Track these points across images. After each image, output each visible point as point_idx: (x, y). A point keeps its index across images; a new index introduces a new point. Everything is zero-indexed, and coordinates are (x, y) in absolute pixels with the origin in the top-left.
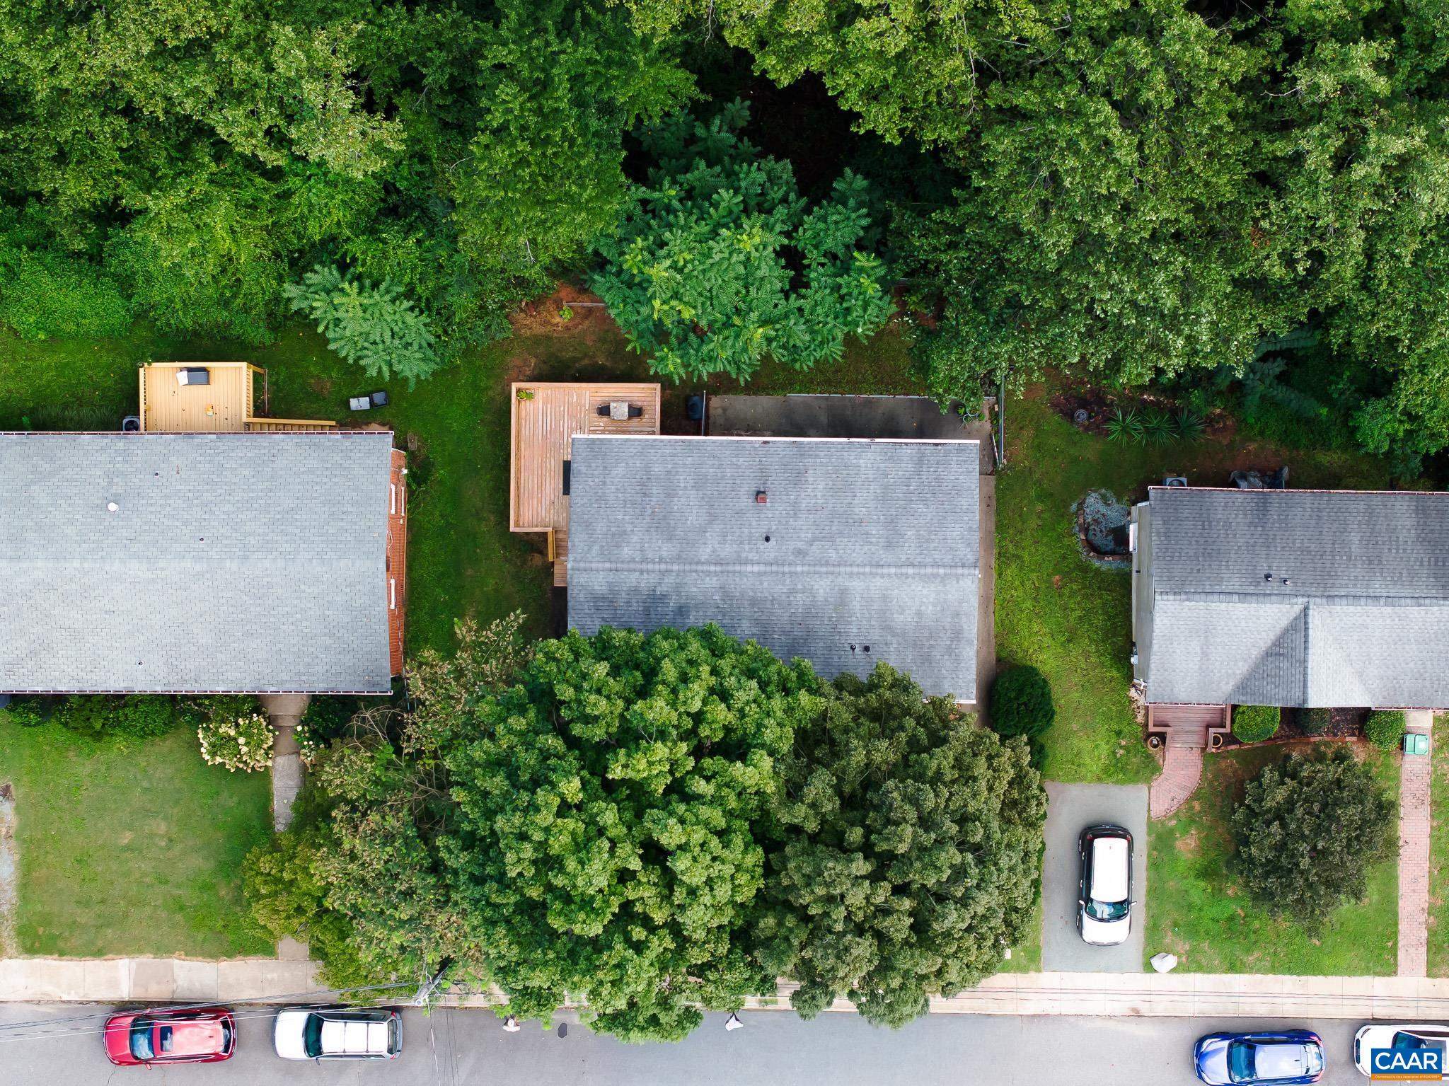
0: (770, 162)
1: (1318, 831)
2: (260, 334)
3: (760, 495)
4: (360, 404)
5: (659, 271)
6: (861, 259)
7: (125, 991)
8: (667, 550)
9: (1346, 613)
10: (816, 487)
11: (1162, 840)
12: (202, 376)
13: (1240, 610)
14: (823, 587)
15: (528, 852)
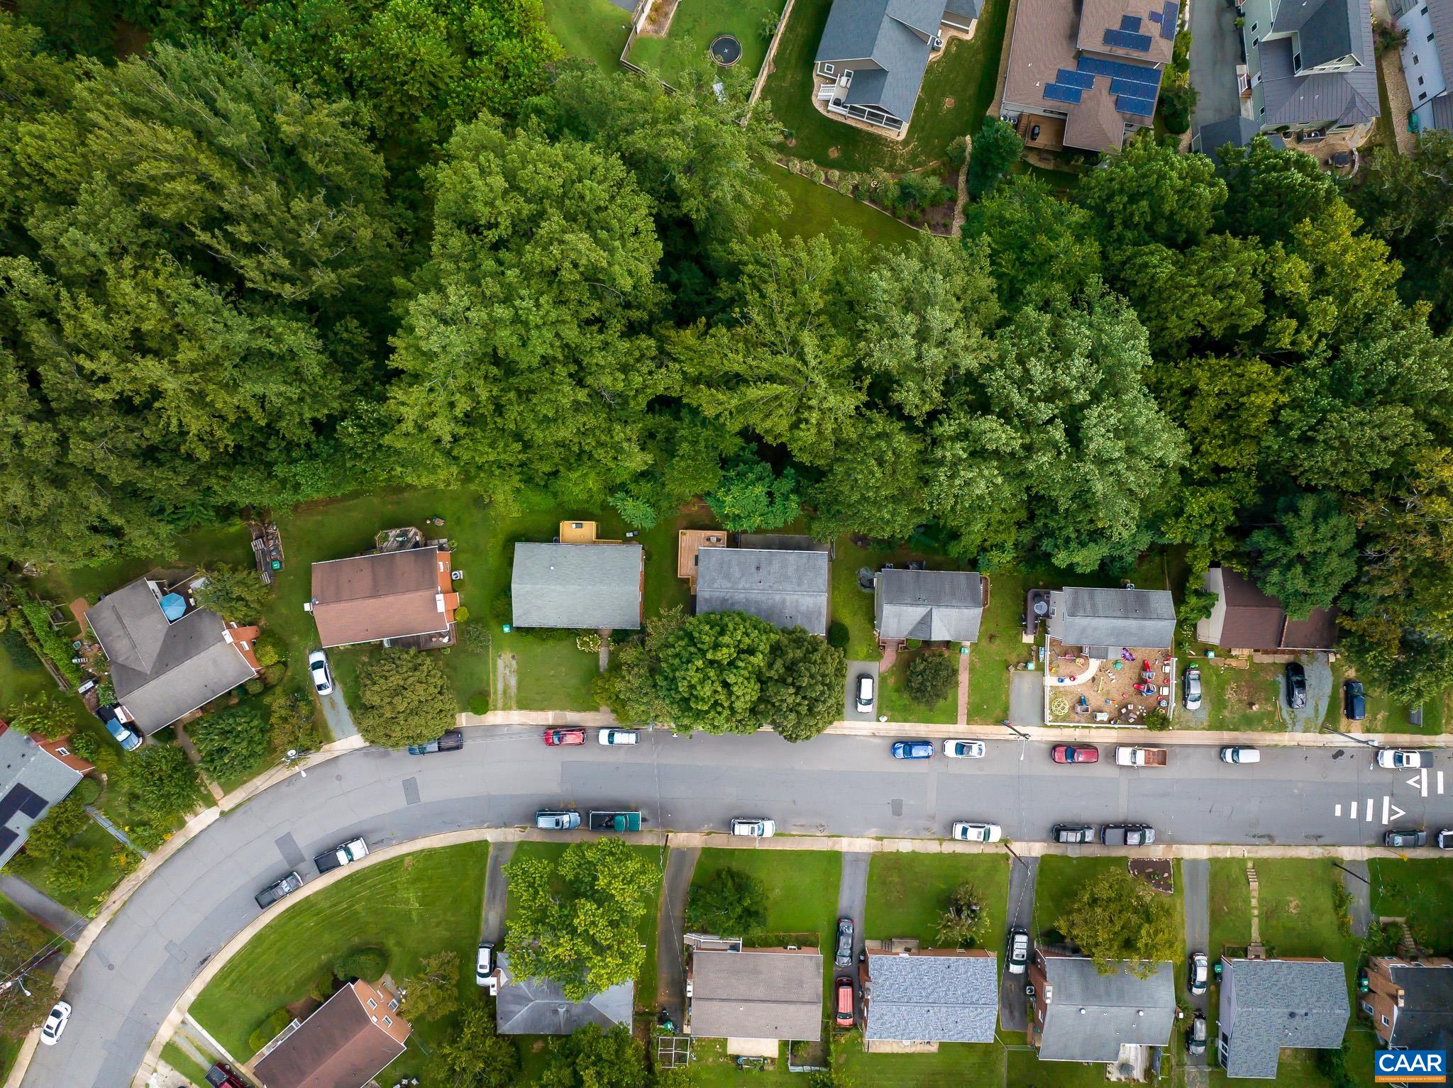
0: (763, 464)
1: (934, 678)
2: (598, 512)
3: (758, 568)
4: (629, 535)
5: (729, 499)
6: (792, 496)
7: (550, 722)
8: (729, 585)
9: (944, 611)
10: (776, 566)
11: (883, 679)
12: (580, 526)
13: (910, 609)
14: (777, 598)
15: (685, 683)
